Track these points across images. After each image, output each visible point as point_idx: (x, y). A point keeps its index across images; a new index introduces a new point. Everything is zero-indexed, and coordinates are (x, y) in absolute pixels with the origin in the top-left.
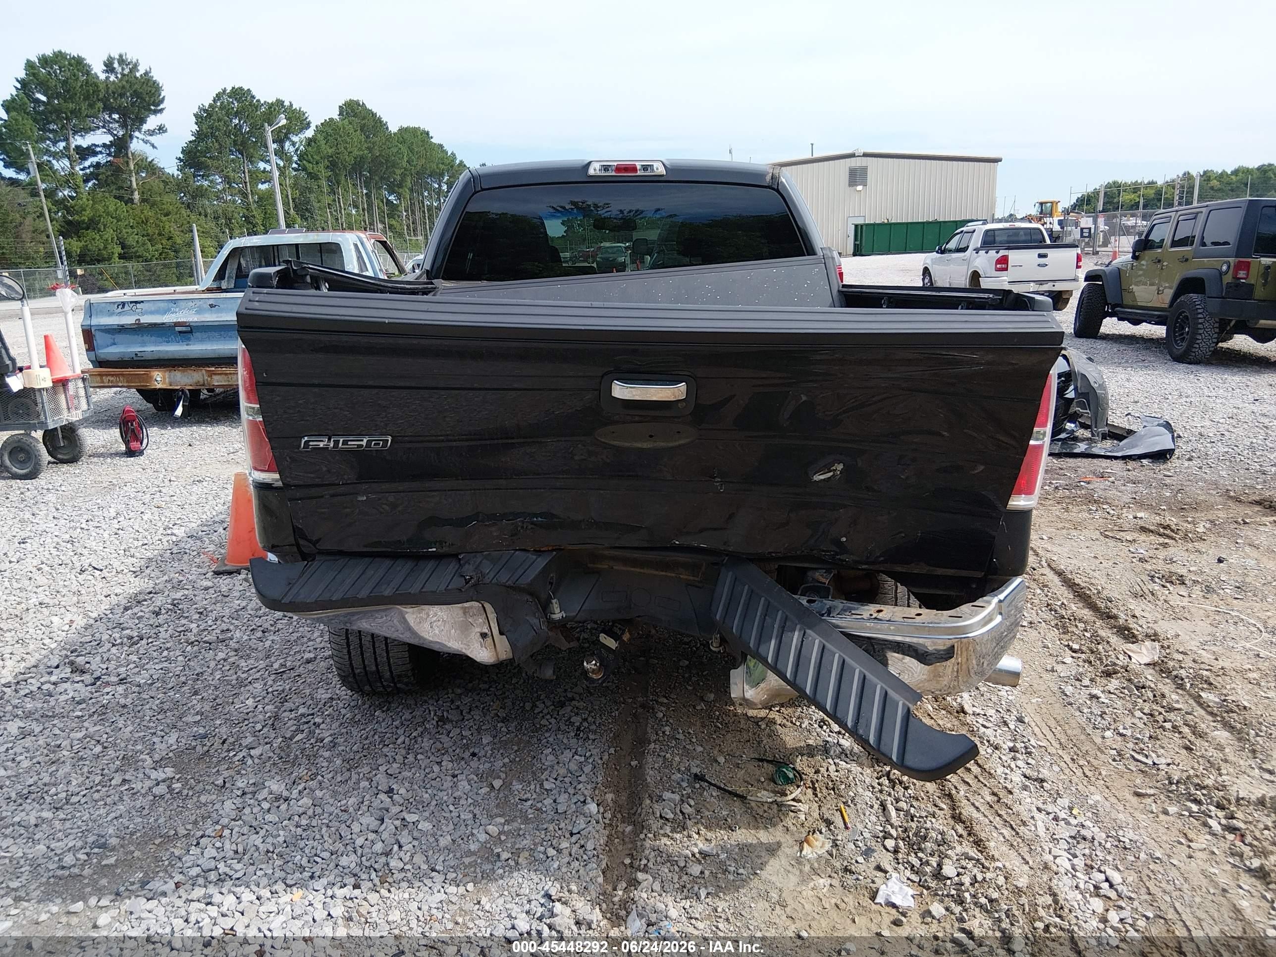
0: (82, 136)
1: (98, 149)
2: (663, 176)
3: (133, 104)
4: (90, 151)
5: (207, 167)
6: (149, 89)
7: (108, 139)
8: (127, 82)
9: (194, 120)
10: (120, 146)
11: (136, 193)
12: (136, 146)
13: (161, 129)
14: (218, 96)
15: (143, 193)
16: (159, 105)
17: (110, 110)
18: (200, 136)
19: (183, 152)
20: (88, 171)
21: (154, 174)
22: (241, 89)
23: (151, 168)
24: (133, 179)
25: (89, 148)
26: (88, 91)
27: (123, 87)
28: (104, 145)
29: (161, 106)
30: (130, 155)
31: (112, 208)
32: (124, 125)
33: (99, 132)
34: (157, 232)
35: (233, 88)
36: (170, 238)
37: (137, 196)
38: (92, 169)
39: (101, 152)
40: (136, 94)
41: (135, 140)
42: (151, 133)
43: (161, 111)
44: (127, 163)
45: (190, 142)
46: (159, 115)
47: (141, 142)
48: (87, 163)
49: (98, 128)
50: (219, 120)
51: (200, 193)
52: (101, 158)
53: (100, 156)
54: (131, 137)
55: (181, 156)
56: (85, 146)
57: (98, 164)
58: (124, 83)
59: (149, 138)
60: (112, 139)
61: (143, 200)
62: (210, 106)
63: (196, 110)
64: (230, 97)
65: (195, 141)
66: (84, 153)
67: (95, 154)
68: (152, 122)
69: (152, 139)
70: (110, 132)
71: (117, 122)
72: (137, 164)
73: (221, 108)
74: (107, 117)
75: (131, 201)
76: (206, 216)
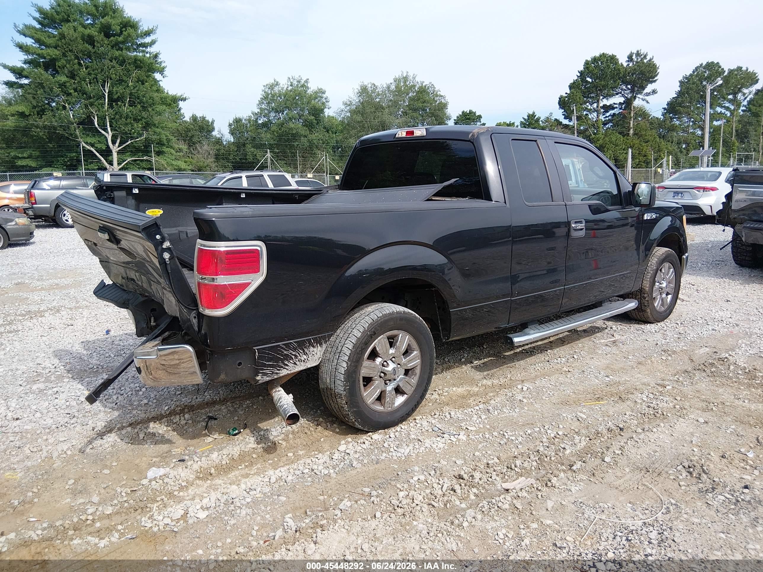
0: (607, 99)
1: (615, 106)
2: (424, 136)
3: (639, 78)
4: (611, 107)
5: (680, 113)
6: (650, 69)
7: (622, 100)
8: (638, 66)
9: (679, 84)
10: (628, 103)
11: (632, 130)
12: (637, 103)
13: (654, 92)
14: (697, 68)
15: (636, 130)
16: (654, 78)
17: (626, 83)
18: (680, 94)
19: (668, 104)
20: (607, 119)
21: (645, 118)
22: (713, 63)
23: (643, 114)
24: (632, 122)
25: (610, 105)
26: (614, 74)
27: (635, 69)
28: (620, 104)
29: (656, 78)
30: (632, 108)
31: (614, 139)
32: (632, 91)
33: (617, 96)
34: (638, 152)
35: (707, 63)
36: (645, 156)
37: (631, 132)
38: (610, 117)
39: (616, 108)
40: (642, 73)
41: (637, 99)
42: (648, 94)
43: (655, 81)
44: (630, 113)
45: (673, 98)
46: (653, 84)
47: (641, 100)
48: (608, 114)
49: (617, 94)
50: (694, 83)
51: (673, 129)
52: (616, 111)
53: (616, 110)
54: (635, 98)
55: (666, 107)
56: (608, 105)
57: (614, 114)
58: (636, 67)
59: (646, 98)
60: (624, 100)
61: (635, 134)
62: (691, 75)
63: (681, 78)
64: (704, 68)
65: (676, 97)
66: (607, 108)
67: (613, 108)
68: (649, 88)
69: (647, 98)
70: (623, 96)
71: (629, 89)
72: (636, 113)
73: (696, 76)
74: (624, 87)
75: (628, 135)
76: (672, 142)
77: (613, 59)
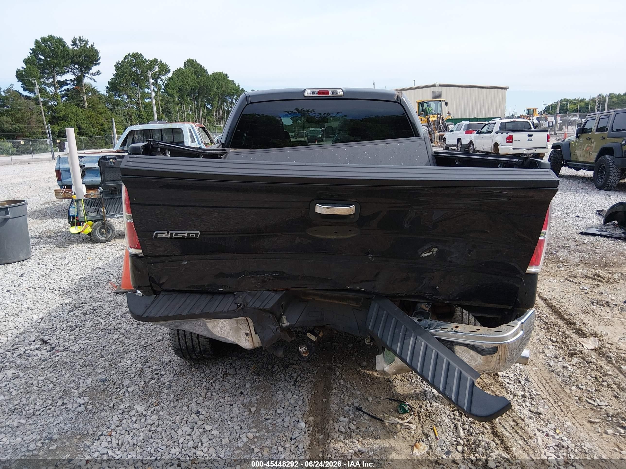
0: (60, 76)
2: (342, 96)
3: (85, 60)
4: (64, 83)
5: (120, 91)
6: (93, 53)
7: (73, 77)
8: (83, 50)
9: (114, 68)
10: (79, 80)
11: (86, 103)
12: (86, 81)
13: (99, 73)
14: (126, 57)
15: (89, 103)
16: (98, 61)
17: (74, 63)
18: (117, 76)
19: (109, 83)
20: (63, 92)
21: (95, 94)
22: (137, 53)
23: (93, 91)
24: (85, 97)
25: (64, 82)
26: (64, 54)
27: (81, 52)
28: (71, 80)
29: (99, 62)
30: (83, 85)
31: (74, 111)
32: (81, 71)
33: (68, 74)
34: (96, 122)
35: (133, 53)
36: (102, 125)
37: (86, 105)
38: (65, 92)
39: (69, 83)
40: (87, 56)
41: (86, 77)
42: (94, 74)
43: (99, 64)
44: (82, 89)
45: (112, 79)
46: (97, 66)
47: (89, 79)
48: (63, 89)
49: (69, 72)
50: (127, 68)
51: (117, 103)
52: (69, 87)
53: (69, 85)
54: (84, 76)
55: (108, 86)
56: (62, 80)
57: (68, 89)
58: (81, 50)
59: (93, 77)
60: (75, 77)
61: (89, 107)
62: (122, 61)
63: (115, 64)
64: (132, 57)
65: (115, 78)
66: (62, 84)
67: (67, 84)
68: (94, 69)
70: (74, 74)
71: (77, 69)
72: (86, 89)
73: (128, 62)
74: (73, 67)
75: (84, 107)
76: (119, 115)
77: (60, 41)
